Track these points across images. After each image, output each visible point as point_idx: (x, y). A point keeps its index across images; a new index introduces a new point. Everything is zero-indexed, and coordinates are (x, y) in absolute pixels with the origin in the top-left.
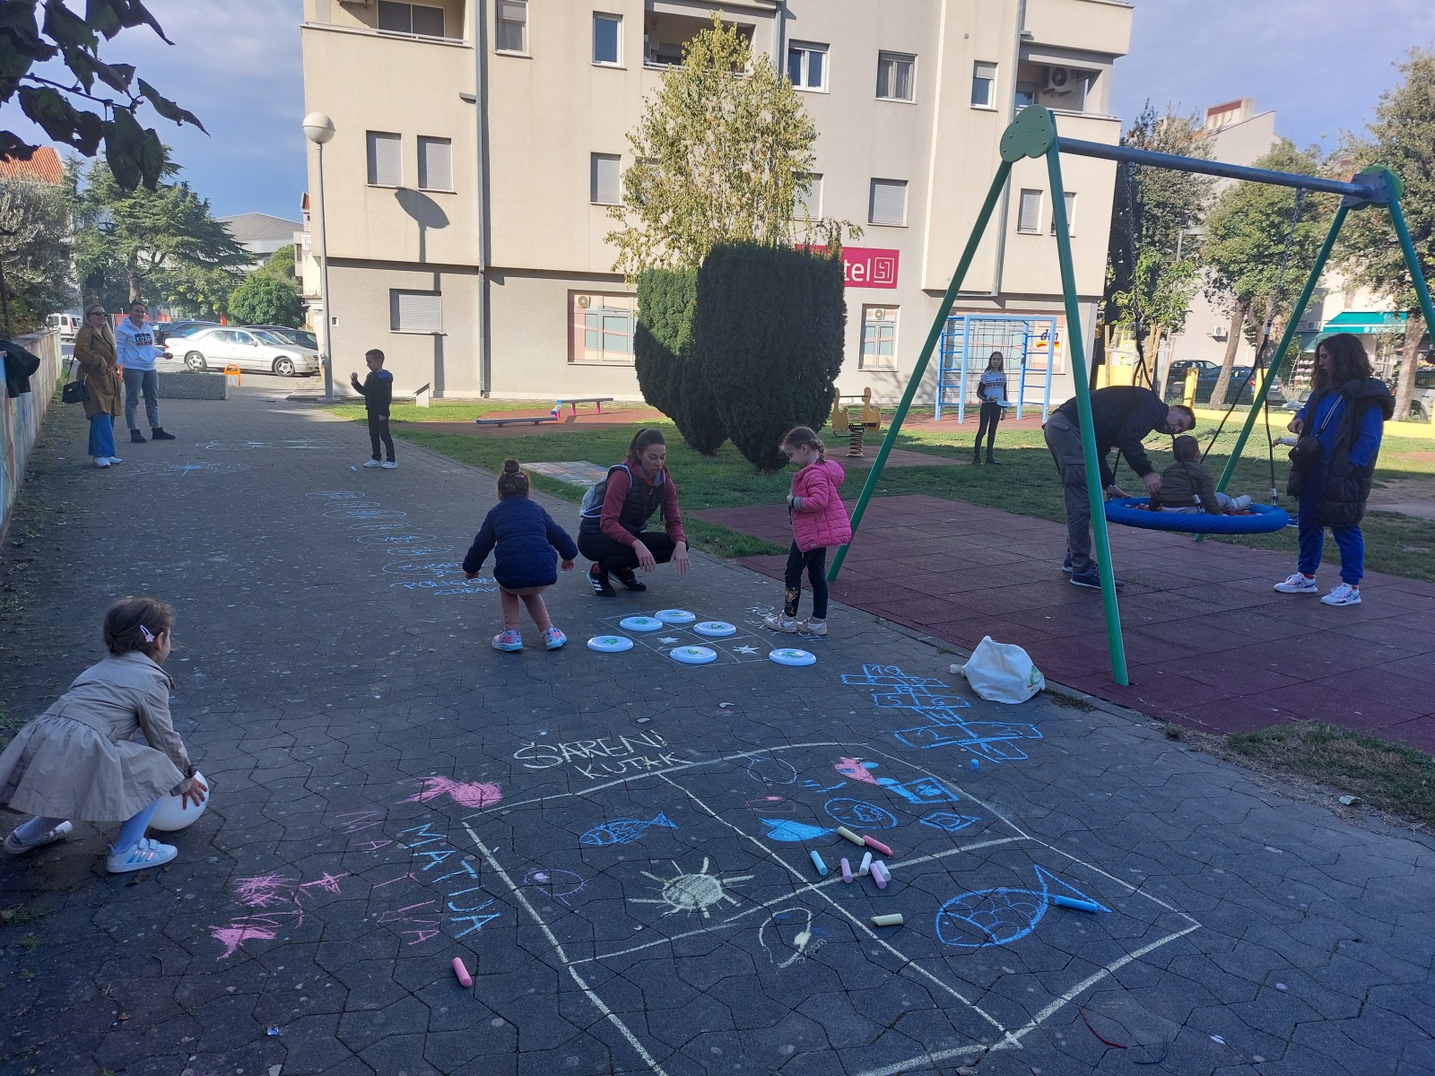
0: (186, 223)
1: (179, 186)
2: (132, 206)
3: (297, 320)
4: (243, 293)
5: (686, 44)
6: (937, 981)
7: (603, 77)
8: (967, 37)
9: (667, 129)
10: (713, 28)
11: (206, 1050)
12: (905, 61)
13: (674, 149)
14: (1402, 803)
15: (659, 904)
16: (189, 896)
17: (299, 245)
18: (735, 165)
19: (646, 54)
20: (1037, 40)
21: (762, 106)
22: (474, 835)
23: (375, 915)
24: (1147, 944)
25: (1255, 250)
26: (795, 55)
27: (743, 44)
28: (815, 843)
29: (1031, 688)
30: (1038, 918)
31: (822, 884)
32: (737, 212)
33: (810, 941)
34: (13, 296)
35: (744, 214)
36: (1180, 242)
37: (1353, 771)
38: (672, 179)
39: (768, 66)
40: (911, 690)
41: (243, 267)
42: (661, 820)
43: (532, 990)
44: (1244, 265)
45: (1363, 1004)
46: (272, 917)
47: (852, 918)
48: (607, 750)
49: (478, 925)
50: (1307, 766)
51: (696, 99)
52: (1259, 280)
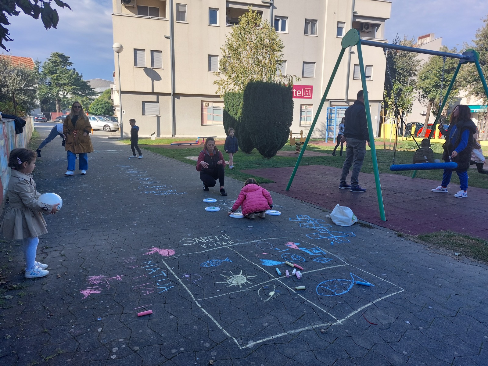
0: (75, 82)
1: (72, 69)
2: (57, 77)
3: (111, 113)
4: (93, 105)
5: (240, 17)
6: (316, 305)
7: (212, 30)
8: (335, 14)
9: (234, 46)
10: (249, 12)
11: (78, 324)
12: (314, 22)
13: (236, 52)
14: (476, 255)
15: (226, 284)
16: (73, 281)
17: (112, 89)
18: (257, 57)
19: (227, 22)
20: (359, 14)
21: (265, 37)
22: (166, 264)
23: (133, 286)
24: (387, 295)
25: (435, 84)
26: (277, 21)
27: (259, 17)
28: (278, 266)
29: (353, 221)
30: (351, 287)
31: (279, 278)
32: (258, 73)
33: (274, 294)
34: (18, 104)
35: (260, 74)
36: (409, 81)
37: (460, 246)
38: (235, 62)
39: (267, 24)
40: (312, 222)
41: (94, 97)
42: (227, 260)
43: (183, 308)
44: (431, 89)
45: (457, 313)
46: (100, 287)
47: (289, 287)
48: (210, 240)
49: (166, 290)
50: (444, 244)
51: (243, 35)
52: (436, 94)
